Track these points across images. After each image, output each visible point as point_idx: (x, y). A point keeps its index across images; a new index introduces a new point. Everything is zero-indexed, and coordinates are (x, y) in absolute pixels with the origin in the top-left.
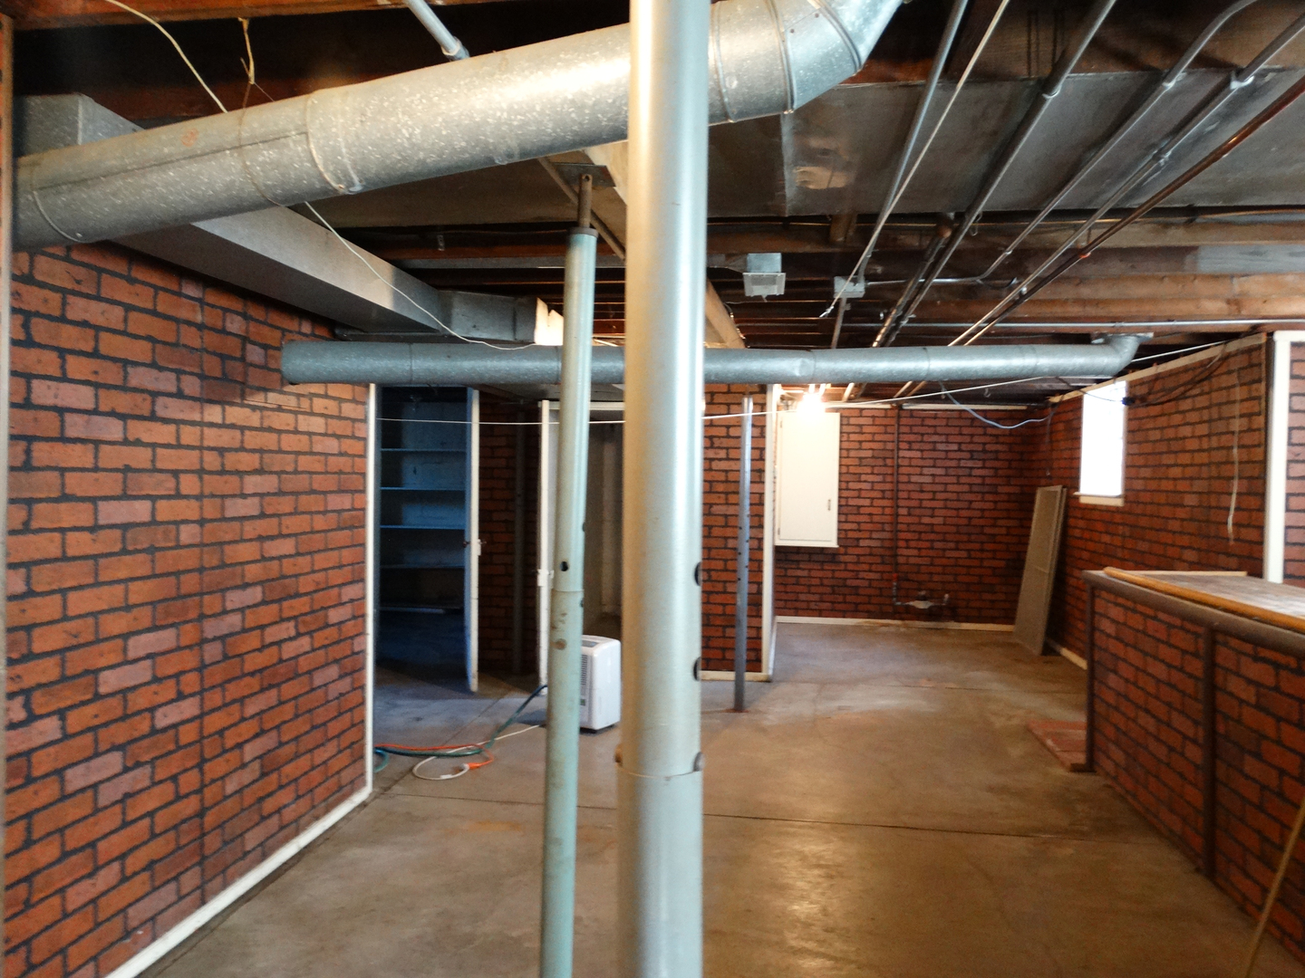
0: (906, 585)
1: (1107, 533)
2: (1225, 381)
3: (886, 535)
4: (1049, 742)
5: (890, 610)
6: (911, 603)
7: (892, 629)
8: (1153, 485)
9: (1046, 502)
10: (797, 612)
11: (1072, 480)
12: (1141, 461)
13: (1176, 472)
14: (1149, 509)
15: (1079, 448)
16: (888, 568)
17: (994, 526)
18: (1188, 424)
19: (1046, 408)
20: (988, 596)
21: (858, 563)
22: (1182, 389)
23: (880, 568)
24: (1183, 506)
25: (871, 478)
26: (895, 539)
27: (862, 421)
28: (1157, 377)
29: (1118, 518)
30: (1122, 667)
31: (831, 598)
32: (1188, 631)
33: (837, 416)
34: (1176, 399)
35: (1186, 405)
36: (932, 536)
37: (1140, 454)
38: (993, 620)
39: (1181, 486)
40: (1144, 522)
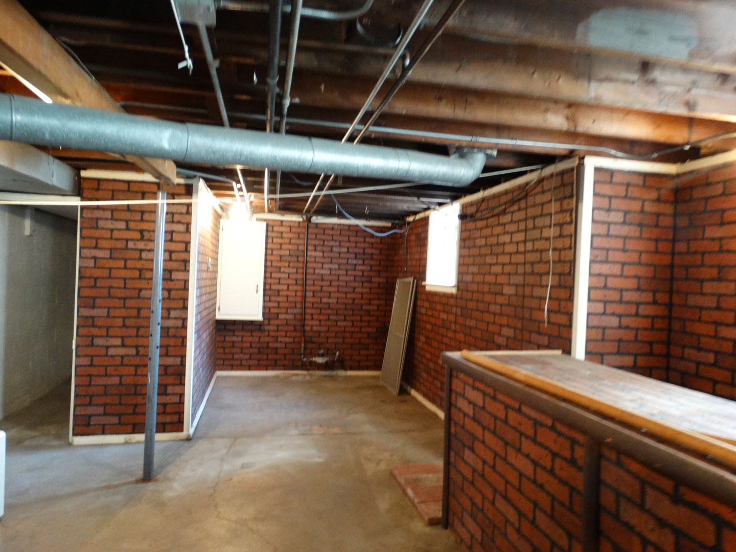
0: (309, 345)
1: (444, 311)
2: (539, 199)
3: (297, 311)
4: (410, 492)
5: (300, 363)
6: (314, 359)
7: (300, 378)
8: (479, 278)
9: (403, 288)
10: (232, 367)
11: (421, 274)
12: (470, 261)
13: (497, 269)
14: (476, 296)
15: (425, 252)
16: (298, 334)
17: (370, 304)
18: (508, 233)
19: (405, 224)
20: (364, 352)
21: (278, 330)
22: (503, 207)
23: (293, 334)
24: (502, 294)
25: (287, 270)
26: (304, 314)
27: (282, 229)
28: (483, 200)
29: (452, 301)
30: (479, 447)
31: (259, 356)
32: (560, 434)
33: (264, 224)
34: (498, 215)
35: (506, 218)
36: (328, 312)
37: (469, 256)
38: (367, 368)
39: (501, 279)
40: (471, 305)
